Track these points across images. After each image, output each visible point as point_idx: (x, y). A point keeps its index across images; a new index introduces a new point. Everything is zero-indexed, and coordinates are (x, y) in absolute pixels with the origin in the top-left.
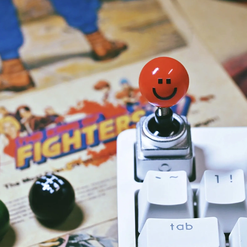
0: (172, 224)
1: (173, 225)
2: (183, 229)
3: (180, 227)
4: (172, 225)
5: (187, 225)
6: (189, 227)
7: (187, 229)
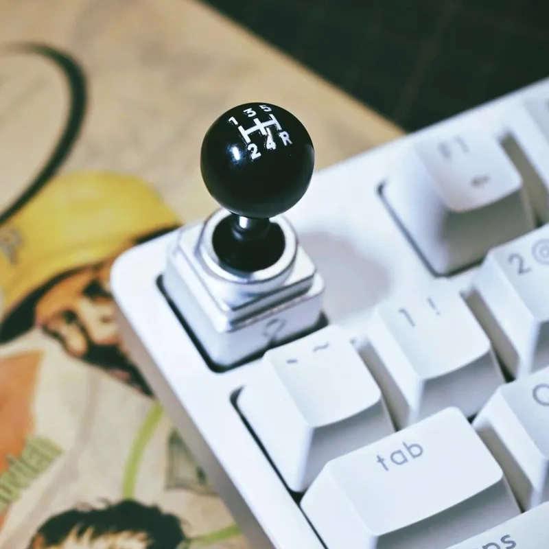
0: (378, 457)
1: (382, 457)
2: (406, 460)
3: (398, 458)
4: (380, 460)
5: (409, 449)
6: (416, 451)
7: (414, 456)
